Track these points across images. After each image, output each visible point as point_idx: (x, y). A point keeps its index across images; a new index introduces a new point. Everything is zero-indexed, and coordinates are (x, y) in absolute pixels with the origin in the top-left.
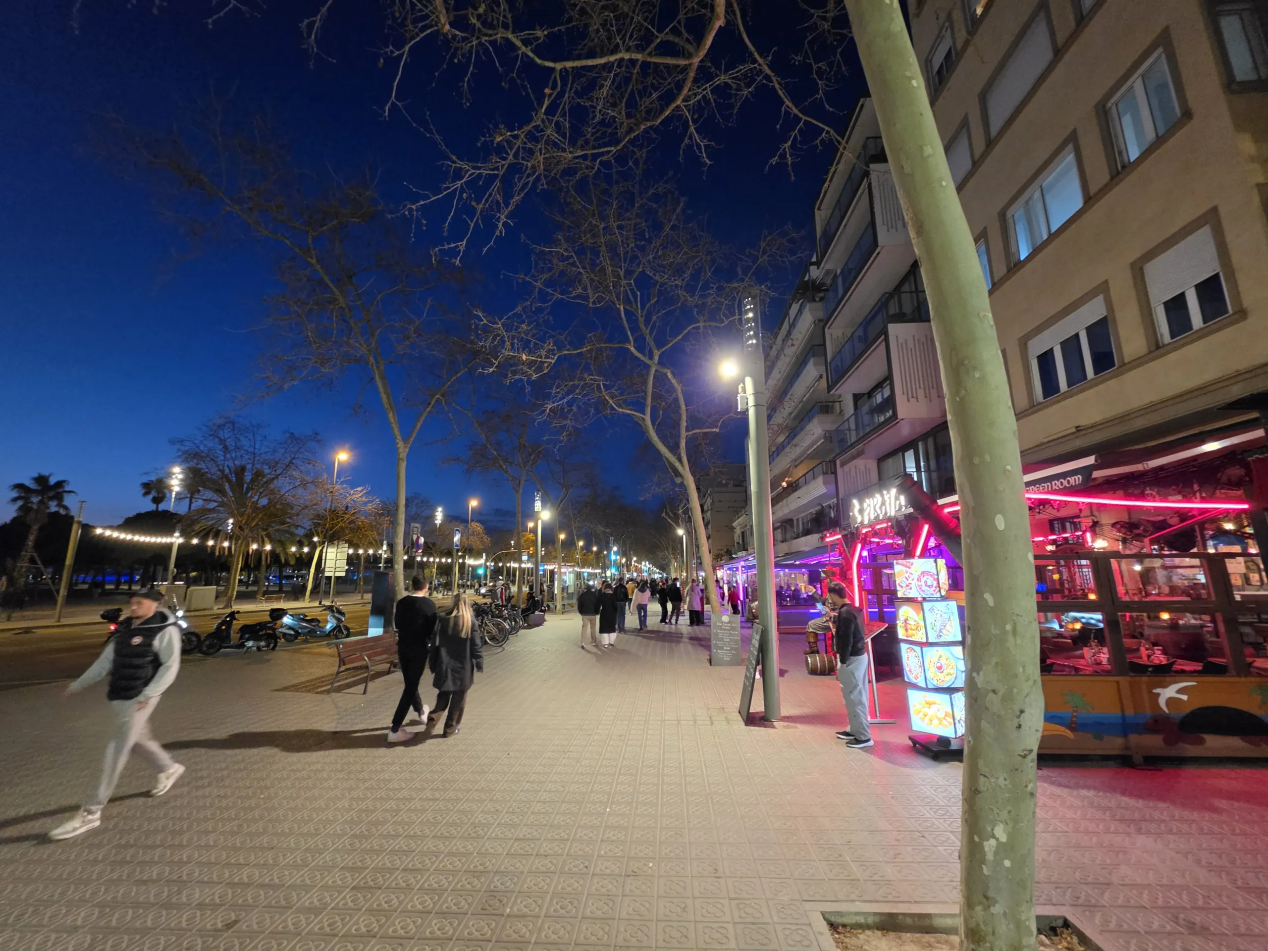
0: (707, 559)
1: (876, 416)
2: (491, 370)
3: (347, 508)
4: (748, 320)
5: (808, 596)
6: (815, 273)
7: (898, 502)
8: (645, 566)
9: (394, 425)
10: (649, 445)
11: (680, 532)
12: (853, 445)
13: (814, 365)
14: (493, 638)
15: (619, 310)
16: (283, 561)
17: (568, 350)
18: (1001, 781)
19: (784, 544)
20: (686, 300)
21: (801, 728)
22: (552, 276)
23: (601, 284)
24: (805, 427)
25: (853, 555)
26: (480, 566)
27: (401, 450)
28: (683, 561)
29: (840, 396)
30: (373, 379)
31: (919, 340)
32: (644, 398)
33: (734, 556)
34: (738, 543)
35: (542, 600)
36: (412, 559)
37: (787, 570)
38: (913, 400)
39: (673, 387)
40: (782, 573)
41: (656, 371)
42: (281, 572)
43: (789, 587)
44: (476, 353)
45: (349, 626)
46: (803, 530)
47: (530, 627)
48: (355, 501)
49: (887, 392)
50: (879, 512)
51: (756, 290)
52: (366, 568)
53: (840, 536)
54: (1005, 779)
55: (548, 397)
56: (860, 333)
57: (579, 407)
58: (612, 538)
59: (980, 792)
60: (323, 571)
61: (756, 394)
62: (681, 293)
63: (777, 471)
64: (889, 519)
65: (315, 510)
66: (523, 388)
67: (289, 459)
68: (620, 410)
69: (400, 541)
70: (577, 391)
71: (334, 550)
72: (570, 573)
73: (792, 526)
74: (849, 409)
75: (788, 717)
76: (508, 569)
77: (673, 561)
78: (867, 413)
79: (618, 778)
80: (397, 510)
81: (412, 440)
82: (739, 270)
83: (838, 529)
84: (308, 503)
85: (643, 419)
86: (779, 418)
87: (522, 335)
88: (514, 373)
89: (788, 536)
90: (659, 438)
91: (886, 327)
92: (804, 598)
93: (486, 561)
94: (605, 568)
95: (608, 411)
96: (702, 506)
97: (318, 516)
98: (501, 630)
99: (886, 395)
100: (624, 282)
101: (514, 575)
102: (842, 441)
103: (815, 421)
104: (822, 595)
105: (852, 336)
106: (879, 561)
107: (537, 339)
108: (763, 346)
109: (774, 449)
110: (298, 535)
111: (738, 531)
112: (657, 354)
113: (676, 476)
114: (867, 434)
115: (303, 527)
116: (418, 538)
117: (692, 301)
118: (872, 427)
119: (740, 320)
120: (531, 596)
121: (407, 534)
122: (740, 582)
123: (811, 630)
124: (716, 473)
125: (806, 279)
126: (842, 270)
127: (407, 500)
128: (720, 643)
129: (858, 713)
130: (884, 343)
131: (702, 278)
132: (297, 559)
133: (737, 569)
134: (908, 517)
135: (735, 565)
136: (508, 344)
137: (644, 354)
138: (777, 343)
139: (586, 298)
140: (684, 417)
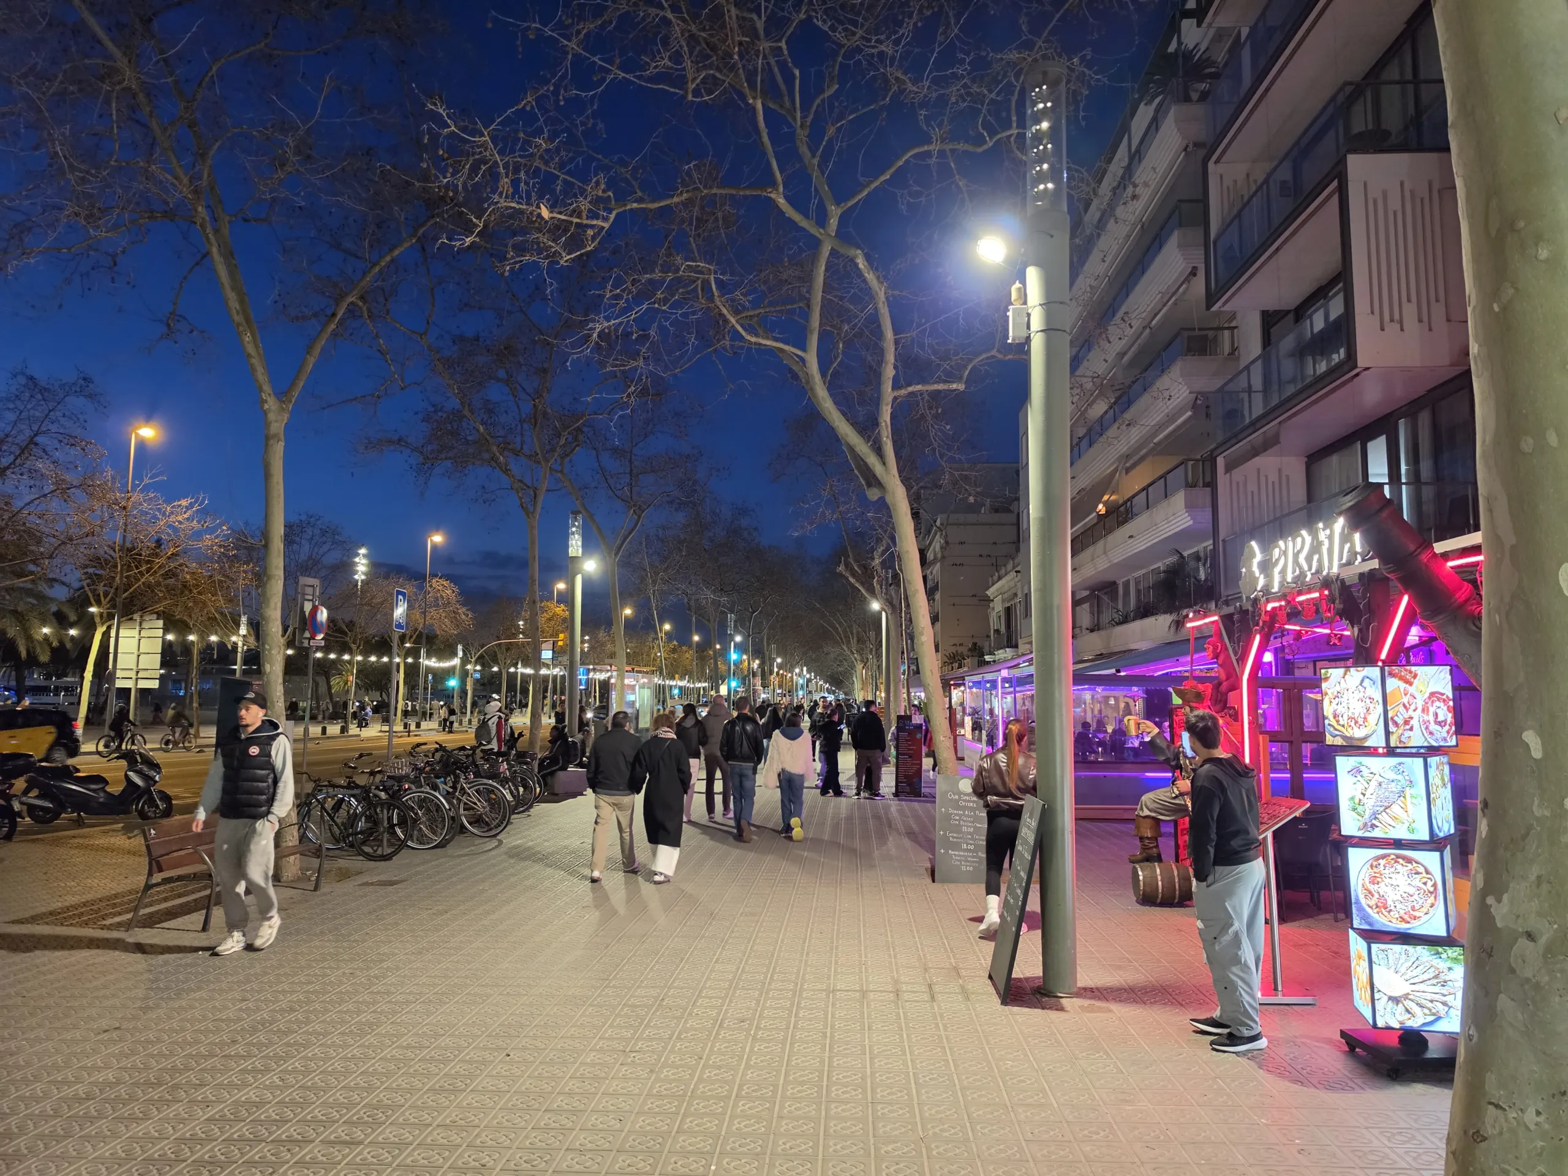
0: (931, 663)
1: (1310, 360)
2: (468, 240)
3: (159, 543)
4: (1038, 137)
5: (1142, 743)
6: (1191, 34)
7: (1347, 546)
8: (801, 675)
9: (255, 361)
10: (814, 417)
11: (875, 606)
12: (1255, 425)
13: (1180, 246)
14: (477, 821)
15: (754, 109)
16: (24, 654)
17: (640, 200)
18: (1530, 1117)
19: (1095, 634)
20: (902, 91)
21: (1119, 1010)
22: (602, 27)
23: (714, 48)
24: (1151, 384)
25: (1243, 659)
26: (449, 672)
27: (271, 416)
28: (879, 667)
29: (1233, 316)
30: (207, 254)
31: (1412, 193)
32: (806, 315)
33: (987, 658)
34: (997, 631)
35: (583, 742)
36: (303, 653)
37: (1099, 689)
38: (1392, 328)
39: (868, 291)
40: (1087, 696)
41: (833, 253)
42: (20, 679)
43: (1101, 724)
44: (433, 203)
45: (170, 792)
46: (1138, 608)
47: (555, 797)
48: (176, 530)
49: (1336, 308)
50: (1306, 567)
51: (1057, 68)
52: (204, 674)
53: (1216, 618)
54: (1538, 1113)
55: (594, 306)
56: (1285, 173)
57: (662, 329)
58: (731, 617)
59: (1485, 1139)
60: (112, 678)
61: (1049, 305)
62: (894, 72)
63: (1086, 480)
64: (1327, 583)
65: (89, 546)
66: (538, 287)
67: (28, 433)
68: (753, 339)
69: (274, 614)
70: (659, 295)
71: (135, 633)
72: (642, 687)
73: (1114, 597)
74: (1252, 345)
75: (1091, 990)
76: (512, 678)
77: (859, 666)
78: (1292, 355)
79: (735, 1106)
80: (266, 546)
81: (296, 394)
82: (1023, 21)
83: (1212, 605)
84: (73, 531)
85: (803, 360)
86: (1099, 362)
87: (537, 163)
88: (520, 249)
89: (1105, 618)
90: (836, 403)
91: (1342, 162)
92: (1133, 749)
93: (465, 661)
94: (716, 679)
95: (727, 342)
96: (922, 553)
97: (97, 561)
98: (496, 804)
99: (1333, 316)
100: (764, 45)
101: (525, 691)
102: (1232, 415)
103: (1176, 370)
104: (1173, 741)
105: (1266, 181)
106: (1298, 673)
107: (568, 173)
108: (1070, 197)
109: (1081, 432)
110: (52, 600)
111: (998, 606)
112: (835, 213)
113: (869, 485)
114: (1290, 399)
115: (63, 583)
116: (315, 610)
117: (920, 90)
118: (1300, 386)
119: (1021, 137)
120: (558, 734)
121: (291, 601)
122: (997, 711)
123: (1146, 812)
124: (955, 483)
125: (1172, 49)
126: (1253, 30)
127: (288, 526)
128: (952, 836)
129: (1232, 982)
130: (1335, 199)
131: (940, 38)
132: (53, 650)
133: (994, 683)
134: (1368, 578)
135: (989, 677)
136: (505, 182)
137: (805, 214)
138: (1101, 192)
139: (681, 81)
140: (890, 357)
